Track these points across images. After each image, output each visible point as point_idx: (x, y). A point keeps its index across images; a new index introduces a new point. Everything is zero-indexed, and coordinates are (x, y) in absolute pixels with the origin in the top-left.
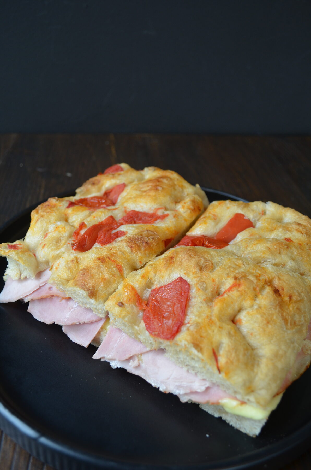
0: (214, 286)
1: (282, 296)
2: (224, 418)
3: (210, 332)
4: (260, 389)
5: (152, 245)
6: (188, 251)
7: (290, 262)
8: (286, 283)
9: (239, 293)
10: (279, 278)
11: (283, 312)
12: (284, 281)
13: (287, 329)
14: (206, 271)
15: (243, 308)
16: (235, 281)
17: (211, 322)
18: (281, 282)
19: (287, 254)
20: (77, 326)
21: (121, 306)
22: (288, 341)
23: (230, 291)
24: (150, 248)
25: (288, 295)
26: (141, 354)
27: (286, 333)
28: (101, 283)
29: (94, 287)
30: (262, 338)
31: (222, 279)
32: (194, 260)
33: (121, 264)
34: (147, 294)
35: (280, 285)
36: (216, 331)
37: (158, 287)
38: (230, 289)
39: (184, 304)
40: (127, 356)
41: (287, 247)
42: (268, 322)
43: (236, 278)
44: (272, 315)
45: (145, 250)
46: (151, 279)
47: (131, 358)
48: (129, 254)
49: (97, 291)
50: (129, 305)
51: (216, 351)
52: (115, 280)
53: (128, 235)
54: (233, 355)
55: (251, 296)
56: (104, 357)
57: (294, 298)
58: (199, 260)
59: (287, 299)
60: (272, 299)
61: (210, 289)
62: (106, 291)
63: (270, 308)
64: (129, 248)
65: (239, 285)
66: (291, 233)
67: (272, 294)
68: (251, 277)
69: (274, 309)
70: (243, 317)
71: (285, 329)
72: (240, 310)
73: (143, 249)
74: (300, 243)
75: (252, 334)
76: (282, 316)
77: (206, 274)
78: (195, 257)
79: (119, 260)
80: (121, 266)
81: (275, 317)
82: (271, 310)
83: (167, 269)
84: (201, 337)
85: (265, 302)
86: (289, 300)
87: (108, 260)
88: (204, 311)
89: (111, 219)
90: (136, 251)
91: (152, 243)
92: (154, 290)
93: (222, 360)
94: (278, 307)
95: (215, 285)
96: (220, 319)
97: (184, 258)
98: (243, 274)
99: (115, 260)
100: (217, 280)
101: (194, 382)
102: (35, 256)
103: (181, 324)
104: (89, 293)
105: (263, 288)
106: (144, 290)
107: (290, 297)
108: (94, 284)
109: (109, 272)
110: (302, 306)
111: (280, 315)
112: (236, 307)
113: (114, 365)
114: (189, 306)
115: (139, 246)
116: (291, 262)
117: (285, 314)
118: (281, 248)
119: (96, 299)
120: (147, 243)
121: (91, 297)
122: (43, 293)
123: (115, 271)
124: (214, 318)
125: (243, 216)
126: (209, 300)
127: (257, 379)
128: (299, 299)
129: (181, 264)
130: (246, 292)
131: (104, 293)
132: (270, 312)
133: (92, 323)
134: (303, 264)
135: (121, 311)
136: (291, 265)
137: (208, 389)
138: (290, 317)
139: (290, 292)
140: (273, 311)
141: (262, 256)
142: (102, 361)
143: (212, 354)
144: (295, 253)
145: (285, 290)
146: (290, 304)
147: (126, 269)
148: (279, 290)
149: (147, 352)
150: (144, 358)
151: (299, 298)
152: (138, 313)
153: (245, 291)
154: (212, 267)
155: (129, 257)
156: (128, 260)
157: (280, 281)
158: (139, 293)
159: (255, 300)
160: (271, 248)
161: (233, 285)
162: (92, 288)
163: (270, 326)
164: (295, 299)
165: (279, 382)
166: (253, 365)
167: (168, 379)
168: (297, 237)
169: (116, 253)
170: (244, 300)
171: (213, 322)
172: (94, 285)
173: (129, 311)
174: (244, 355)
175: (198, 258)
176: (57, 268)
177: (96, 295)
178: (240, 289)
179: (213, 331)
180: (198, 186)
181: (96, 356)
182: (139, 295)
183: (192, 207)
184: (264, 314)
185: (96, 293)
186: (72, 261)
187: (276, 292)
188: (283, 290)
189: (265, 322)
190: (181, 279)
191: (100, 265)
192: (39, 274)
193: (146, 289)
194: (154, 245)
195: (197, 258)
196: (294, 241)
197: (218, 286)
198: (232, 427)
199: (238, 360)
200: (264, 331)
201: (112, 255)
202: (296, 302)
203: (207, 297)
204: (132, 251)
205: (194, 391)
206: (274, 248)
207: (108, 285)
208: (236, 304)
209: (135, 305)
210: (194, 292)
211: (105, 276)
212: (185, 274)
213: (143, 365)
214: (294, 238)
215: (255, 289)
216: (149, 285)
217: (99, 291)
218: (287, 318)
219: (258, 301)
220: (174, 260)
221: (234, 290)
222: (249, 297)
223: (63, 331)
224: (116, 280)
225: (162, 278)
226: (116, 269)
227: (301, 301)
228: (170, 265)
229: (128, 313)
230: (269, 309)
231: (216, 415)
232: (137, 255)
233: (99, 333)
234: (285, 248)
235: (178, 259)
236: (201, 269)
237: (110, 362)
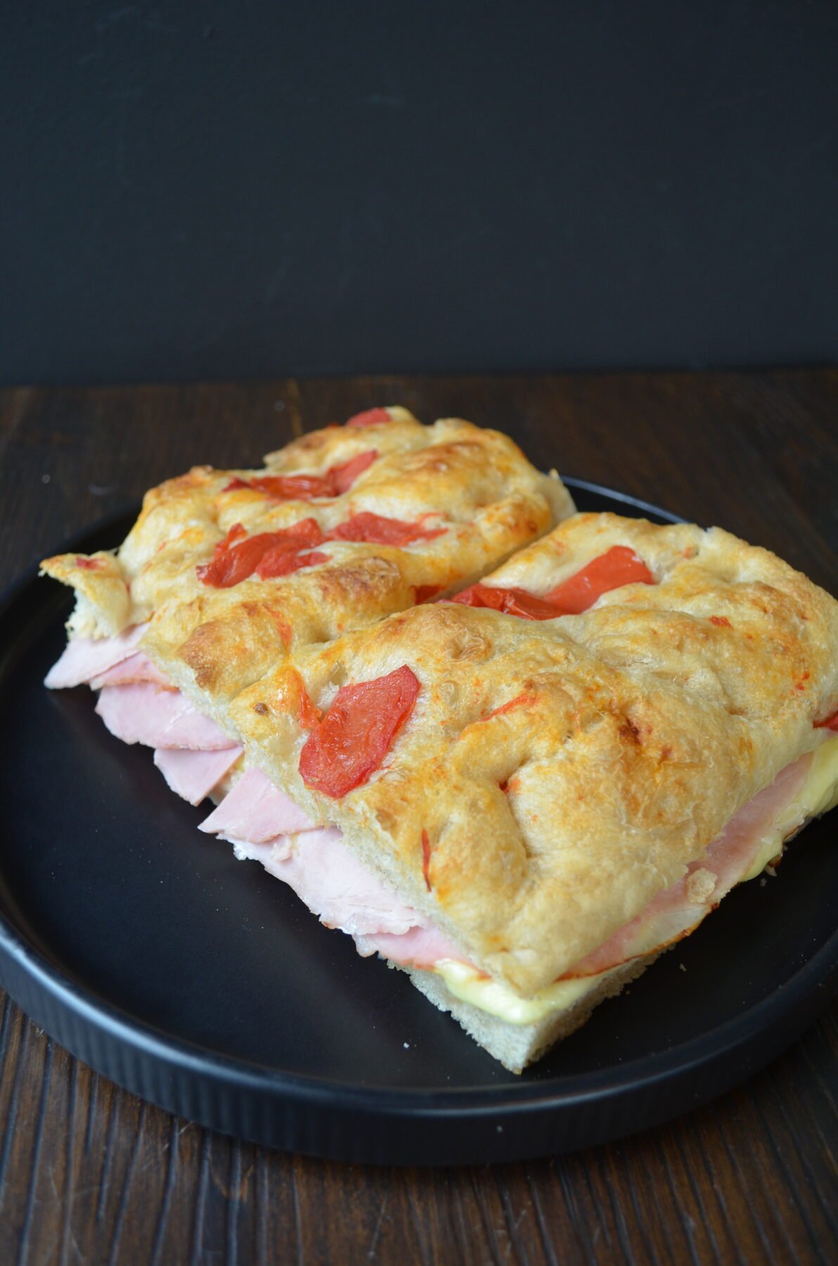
0: (475, 695)
1: (645, 744)
2: (455, 1015)
3: (428, 792)
4: (523, 948)
5: (376, 592)
6: (443, 611)
7: (702, 673)
8: (663, 716)
9: (525, 719)
10: (648, 702)
11: (630, 781)
12: (660, 712)
13: (629, 822)
14: (467, 660)
15: (533, 757)
16: (525, 690)
17: (440, 772)
18: (650, 712)
19: (700, 653)
20: (180, 752)
21: (260, 712)
22: (625, 851)
23: (507, 712)
24: (371, 597)
25: (660, 746)
26: (298, 833)
27: (624, 833)
28: (232, 658)
29: (214, 664)
30: (556, 832)
31: (500, 683)
32: (448, 631)
33: (290, 623)
34: (328, 696)
35: (646, 719)
36: (442, 793)
37: (355, 684)
38: (507, 708)
39: (393, 724)
40: (268, 834)
41: (705, 635)
42: (580, 798)
43: (530, 685)
44: (598, 782)
45: (358, 601)
46: (343, 662)
47: (276, 838)
48: (316, 605)
49: (219, 673)
50: (280, 713)
51: (430, 837)
52: (265, 656)
53: (332, 564)
54: (466, 852)
55: (555, 731)
56: (223, 831)
57: (675, 756)
58: (460, 634)
59: (654, 754)
60: (609, 747)
61: (464, 702)
62: (240, 676)
63: (595, 765)
64: (320, 592)
65: (534, 701)
66: (736, 608)
67: (612, 735)
68: (570, 689)
69: (605, 769)
70: (526, 777)
71: (623, 822)
72: (523, 762)
73: (352, 597)
74: (752, 633)
75: (535, 818)
76: (626, 790)
77: (465, 666)
78: (452, 625)
79: (289, 616)
80: (289, 628)
81: (602, 789)
82: (598, 772)
83: (381, 645)
84: (403, 799)
85: (585, 750)
86: (659, 757)
87: (264, 610)
88: (432, 746)
89: (309, 525)
90: (334, 600)
91: (376, 587)
92: (346, 689)
93: (439, 860)
94: (618, 767)
95: (478, 694)
96: (464, 771)
97: (427, 624)
98: (553, 679)
99: (279, 613)
100: (486, 684)
101: (391, 911)
102: (128, 588)
103: (373, 767)
104: (199, 676)
105: (596, 717)
106: (323, 685)
107: (666, 754)
108: (218, 658)
109: (256, 637)
110: (694, 780)
111: (620, 786)
112: (515, 750)
113: (243, 852)
114: (404, 733)
115: (344, 590)
116: (705, 674)
117: (634, 787)
118: (688, 637)
119: (212, 689)
120: (364, 585)
121: (201, 684)
122: (129, 672)
123: (273, 636)
124: (450, 767)
125: (632, 552)
126: (454, 728)
127: (518, 920)
128: (688, 761)
129: (417, 638)
130: (544, 718)
131: (234, 680)
132: (594, 775)
133: (215, 751)
134: (744, 686)
135: (257, 723)
136: (702, 679)
137: (414, 931)
138: (646, 797)
139: (668, 741)
140: (602, 774)
141: (630, 649)
142: (219, 840)
143: (417, 840)
144: (727, 655)
145: (655, 733)
146: (659, 769)
147: (299, 637)
148: (639, 729)
149: (312, 830)
150: (303, 840)
151: (687, 757)
152: (299, 734)
153: (541, 717)
154: (485, 652)
155: (315, 610)
156: (312, 618)
157: (649, 709)
158: (309, 691)
159: (564, 742)
160: (660, 632)
161: (518, 698)
162: (209, 666)
163: (583, 807)
164: (676, 760)
165: (575, 942)
166: (515, 888)
167: (340, 897)
168: (746, 619)
169: (286, 599)
170: (536, 738)
171: (443, 773)
172: (216, 659)
173: (276, 726)
174: (495, 858)
175: (460, 629)
176: (160, 618)
177: (215, 682)
178: (532, 710)
179: (438, 793)
180: (554, 474)
181: (207, 826)
182: (308, 694)
183: (511, 520)
184: (577, 777)
185: (216, 678)
186: (191, 604)
187: (630, 732)
188: (650, 731)
189: (573, 795)
190: (406, 669)
191: (243, 618)
192: (129, 629)
193: (328, 682)
194: (381, 592)
195: (456, 629)
196: (735, 626)
197: (487, 698)
198: (470, 1041)
199: (476, 867)
200: (566, 815)
201: (277, 601)
202: (677, 766)
203: (451, 719)
204: (324, 599)
205: (385, 932)
206: (669, 633)
207: (248, 664)
208: (515, 744)
209: (294, 715)
210: (424, 702)
211: (246, 644)
212: (419, 660)
213: (298, 860)
214: (739, 619)
215: (570, 717)
216: (337, 676)
217: (223, 675)
218: (640, 800)
219: (570, 745)
220: (405, 626)
221: (516, 710)
222: (550, 730)
223: (156, 762)
224: (269, 657)
225: (367, 664)
226: (274, 632)
227: (698, 764)
228: (393, 636)
229: (273, 729)
230: (593, 769)
231: (442, 1008)
232: (333, 609)
233: (227, 776)
234: (699, 637)
235: (414, 626)
236: (458, 653)
237: (235, 844)
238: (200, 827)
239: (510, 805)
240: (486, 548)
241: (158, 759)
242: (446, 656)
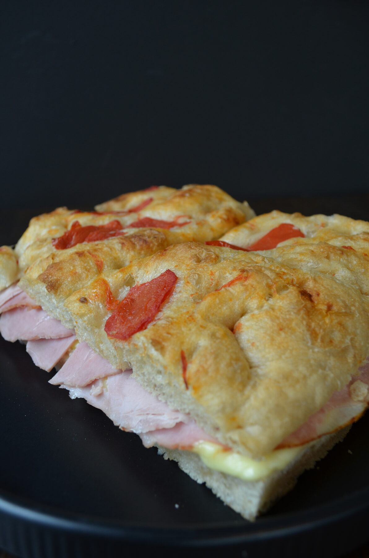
0: (211, 280)
1: (316, 302)
2: (208, 485)
3: (184, 329)
4: (252, 424)
5: (151, 245)
6: (189, 243)
7: (343, 270)
8: (325, 287)
9: (242, 288)
10: (315, 280)
11: (310, 321)
12: (323, 285)
13: (313, 344)
14: (205, 263)
15: (249, 311)
16: (240, 273)
17: (191, 318)
18: (317, 285)
19: (340, 260)
20: (41, 341)
21: (82, 302)
22: (312, 362)
23: (231, 286)
24: (149, 247)
25: (325, 303)
26: (106, 377)
27: (311, 350)
28: (68, 277)
29: (57, 281)
30: (267, 351)
31: (225, 273)
32: (192, 251)
33: (102, 260)
34: (124, 293)
35: (315, 289)
36: (193, 330)
37: (139, 285)
38: (231, 283)
39: (162, 297)
40: (88, 381)
41: (341, 252)
42: (281, 329)
43: (243, 271)
44: (291, 320)
45: (142, 249)
46: (132, 274)
47: (94, 382)
48: (117, 252)
49: (60, 285)
50: (95, 302)
51: (186, 355)
52: (87, 276)
53: (126, 235)
54: (210, 361)
55: (261, 293)
56: (63, 383)
57: (335, 308)
58: (200, 252)
59: (324, 308)
60: (295, 301)
61: (204, 284)
62: (72, 287)
63: (288, 311)
64: (120, 245)
65: (246, 278)
66: (355, 242)
67: (296, 295)
68: (268, 272)
69: (294, 313)
70: (245, 322)
71: (309, 344)
72: (243, 314)
73: (138, 247)
74: (366, 253)
75: (253, 344)
76: (309, 326)
77: (203, 266)
78: (195, 248)
79: (101, 256)
80: (102, 263)
81: (293, 324)
82: (290, 314)
83: (154, 261)
84: (168, 333)
85: (281, 303)
86: (326, 309)
87: (88, 254)
88: (186, 306)
89: (116, 223)
90: (128, 249)
91: (152, 242)
92: (134, 288)
93: (192, 368)
94: (302, 312)
95: (212, 279)
96: (206, 318)
97: (181, 249)
98: (257, 268)
99: (96, 255)
100: (217, 274)
101: (164, 414)
102: (17, 262)
103: (149, 320)
104: (48, 286)
105: (285, 288)
106: (120, 287)
107: (329, 307)
108: (60, 277)
109: (82, 266)
110: (349, 323)
111: (305, 323)
112: (237, 307)
113: (75, 394)
114: (168, 302)
115: (134, 244)
116: (344, 271)
117: (313, 325)
118: (331, 252)
119: (56, 293)
120: (145, 241)
121: (49, 290)
122: (14, 303)
123: (93, 266)
124: (197, 316)
125: (292, 226)
126: (198, 298)
127: (247, 406)
128: (344, 311)
129: (175, 256)
130: (254, 286)
131: (68, 288)
132: (288, 317)
133: (60, 339)
134: (367, 280)
135: (81, 307)
136: (343, 274)
137: (179, 425)
138: (322, 331)
139: (330, 300)
140: (293, 316)
141: (299, 259)
142: (61, 389)
143: (178, 357)
144: (355, 262)
145: (322, 296)
146: (327, 315)
147: (108, 266)
148: (311, 294)
149: (115, 374)
150: (110, 381)
151: (343, 309)
152: (106, 314)
153: (252, 286)
154: (215, 259)
155: (117, 254)
156: (115, 258)
157: (315, 284)
158: (112, 290)
159: (268, 300)
160: (315, 251)
161: (237, 277)
162: (54, 281)
163: (283, 334)
164: (336, 310)
165: (287, 419)
166: (244, 385)
167: (132, 411)
168: (362, 247)
169: (101, 249)
170: (249, 298)
171: (193, 319)
172: (59, 278)
173: (92, 309)
174: (230, 365)
175: (200, 249)
176: (31, 268)
177: (57, 289)
178: (246, 283)
179: (190, 330)
180: (246, 204)
181: (54, 381)
182: (112, 292)
183: (225, 217)
184: (278, 318)
185: (58, 287)
186: (48, 258)
187: (306, 295)
188: (318, 295)
189: (276, 328)
190: (169, 272)
191: (75, 258)
193: (123, 286)
194: (154, 245)
195: (198, 250)
196: (357, 250)
197: (218, 282)
198: (219, 501)
199: (217, 370)
200: (273, 339)
201: (95, 250)
202: (338, 314)
203: (197, 293)
204: (122, 248)
205: (160, 428)
206: (321, 251)
207: (77, 280)
208: (237, 302)
209: (103, 303)
210: (180, 285)
211: (77, 270)
212: (176, 266)
213: (107, 394)
214: (358, 247)
215: (269, 287)
216: (129, 282)
217: (62, 286)
218: (318, 332)
219: (271, 301)
220: (168, 251)
221: (236, 284)
222: (258, 293)
223: (27, 350)
224: (89, 276)
225: (146, 273)
226: (93, 264)
227: (349, 314)
228: (161, 257)
229: (90, 311)
230: (287, 313)
231: (200, 481)
232: (127, 253)
233: (67, 354)
234: (338, 253)
235: (173, 251)
236: (199, 261)
237: (70, 390)
238: (49, 382)
239: (237, 340)
240: (212, 230)
241: (29, 348)
242: (192, 263)
